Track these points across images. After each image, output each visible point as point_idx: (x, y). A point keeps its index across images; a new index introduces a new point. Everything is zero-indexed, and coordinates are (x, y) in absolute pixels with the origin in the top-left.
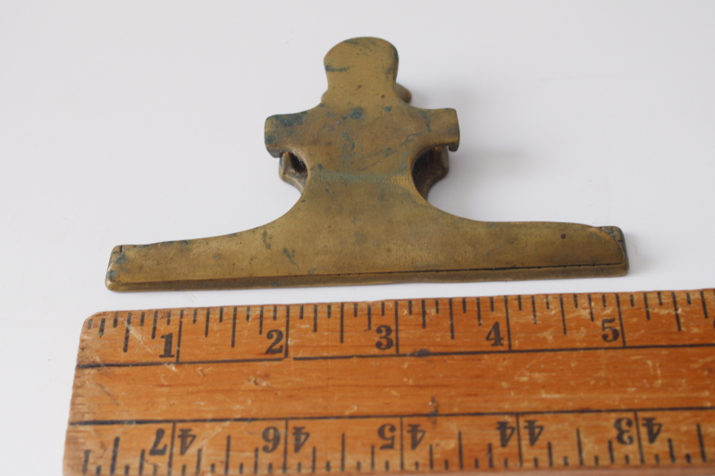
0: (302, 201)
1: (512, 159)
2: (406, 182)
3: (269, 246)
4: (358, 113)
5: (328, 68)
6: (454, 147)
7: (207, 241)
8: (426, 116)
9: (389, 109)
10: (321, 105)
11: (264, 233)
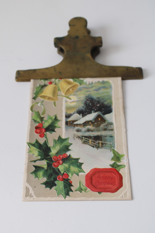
0: (64, 60)
1: (117, 48)
2: (89, 55)
3: (55, 71)
4: (77, 37)
5: (70, 25)
6: (101, 46)
7: (40, 70)
8: (94, 39)
9: (85, 36)
10: (68, 35)
11: (54, 68)
